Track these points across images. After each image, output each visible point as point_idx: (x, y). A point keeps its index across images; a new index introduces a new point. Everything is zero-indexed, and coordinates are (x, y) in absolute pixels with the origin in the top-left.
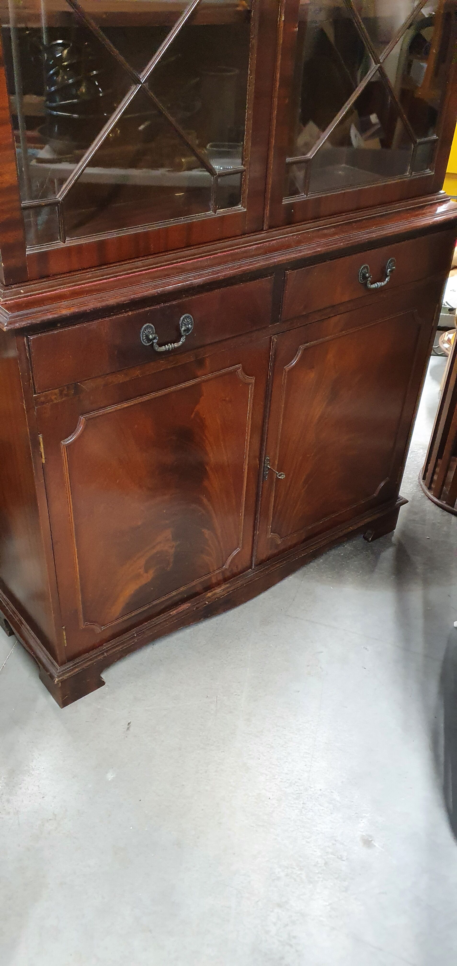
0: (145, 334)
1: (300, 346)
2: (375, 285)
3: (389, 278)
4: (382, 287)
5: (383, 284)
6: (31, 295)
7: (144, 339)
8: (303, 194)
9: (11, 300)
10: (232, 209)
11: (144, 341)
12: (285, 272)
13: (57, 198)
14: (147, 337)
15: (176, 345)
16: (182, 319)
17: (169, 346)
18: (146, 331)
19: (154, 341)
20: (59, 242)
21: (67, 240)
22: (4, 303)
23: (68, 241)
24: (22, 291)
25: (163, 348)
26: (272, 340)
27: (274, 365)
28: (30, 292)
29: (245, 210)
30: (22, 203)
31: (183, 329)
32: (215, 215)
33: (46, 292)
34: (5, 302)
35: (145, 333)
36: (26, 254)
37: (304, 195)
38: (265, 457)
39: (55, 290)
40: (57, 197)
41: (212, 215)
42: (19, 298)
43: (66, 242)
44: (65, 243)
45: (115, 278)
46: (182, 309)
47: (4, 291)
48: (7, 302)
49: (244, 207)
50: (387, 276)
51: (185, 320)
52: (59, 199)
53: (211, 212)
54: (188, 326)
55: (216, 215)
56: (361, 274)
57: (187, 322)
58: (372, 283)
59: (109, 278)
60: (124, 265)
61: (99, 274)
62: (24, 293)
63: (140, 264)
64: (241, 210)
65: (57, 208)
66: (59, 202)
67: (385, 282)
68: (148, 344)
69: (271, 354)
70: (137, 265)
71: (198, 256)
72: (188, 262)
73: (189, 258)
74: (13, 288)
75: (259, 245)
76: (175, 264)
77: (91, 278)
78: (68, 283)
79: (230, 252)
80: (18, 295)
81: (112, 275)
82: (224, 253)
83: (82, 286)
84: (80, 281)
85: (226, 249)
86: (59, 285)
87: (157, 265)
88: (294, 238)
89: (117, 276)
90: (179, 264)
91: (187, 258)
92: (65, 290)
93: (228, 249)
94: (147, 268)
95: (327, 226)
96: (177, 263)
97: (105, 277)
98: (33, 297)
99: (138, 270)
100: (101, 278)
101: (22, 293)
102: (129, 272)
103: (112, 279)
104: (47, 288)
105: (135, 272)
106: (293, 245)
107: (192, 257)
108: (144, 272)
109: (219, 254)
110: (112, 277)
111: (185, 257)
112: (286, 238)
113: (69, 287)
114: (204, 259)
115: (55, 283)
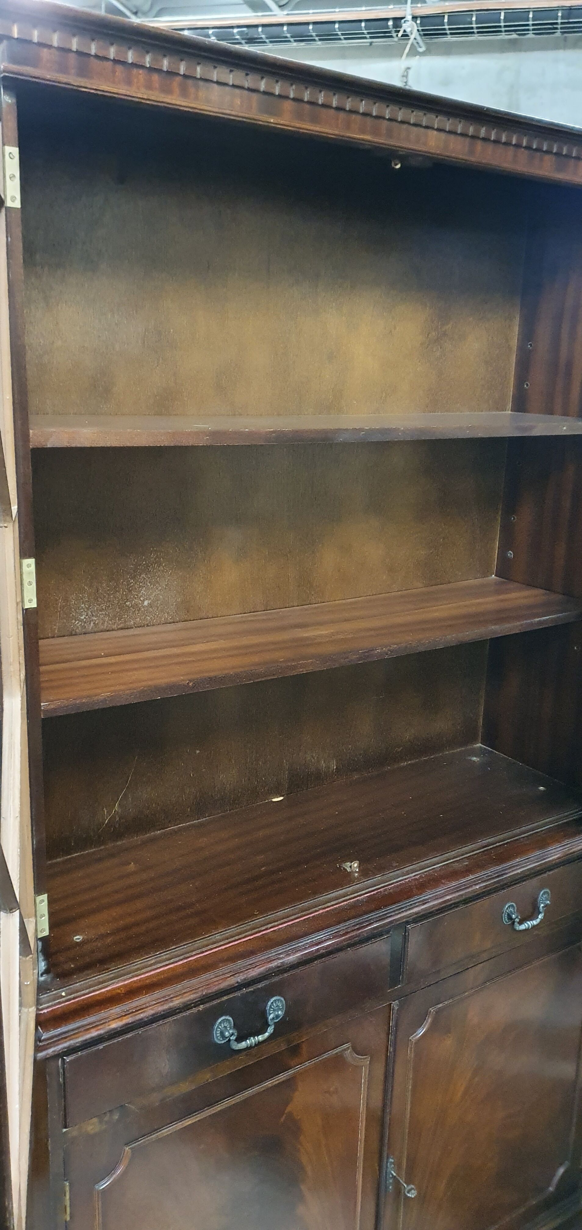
0: (219, 1030)
1: (431, 1009)
2: (525, 926)
3: (543, 915)
4: (534, 927)
5: (535, 922)
6: (74, 998)
7: (218, 1036)
9: (45, 1008)
11: (218, 1039)
12: (406, 927)
14: (222, 1034)
15: (261, 1038)
16: (269, 1003)
17: (252, 1040)
18: (221, 1026)
19: (231, 1038)
24: (63, 994)
25: (243, 1045)
26: (392, 1008)
27: (395, 1038)
28: (74, 993)
31: (271, 1016)
33: (94, 991)
35: (220, 1028)
38: (388, 1158)
42: (59, 1003)
45: (185, 961)
46: (270, 992)
48: (41, 1012)
50: (540, 913)
51: (274, 1005)
54: (277, 1013)
56: (505, 914)
57: (276, 1007)
58: (521, 923)
59: (176, 962)
61: (164, 957)
62: (67, 995)
67: (538, 920)
68: (223, 1042)
69: (391, 1025)
70: (214, 940)
71: (293, 917)
72: (280, 926)
73: (282, 921)
74: (52, 991)
75: (372, 893)
76: (264, 932)
77: (154, 965)
78: (124, 975)
79: (335, 906)
80: (58, 999)
81: (181, 957)
82: (327, 909)
83: (142, 976)
84: (140, 970)
85: (329, 904)
86: (112, 979)
87: (240, 936)
88: (416, 879)
89: (189, 957)
90: (269, 931)
91: (279, 922)
92: (120, 984)
93: (332, 903)
94: (227, 941)
95: (458, 859)
96: (266, 929)
97: (172, 961)
98: (77, 1000)
99: (215, 946)
100: (167, 962)
101: (64, 997)
102: (204, 949)
103: (181, 962)
104: (96, 986)
105: (211, 949)
106: (415, 891)
107: (285, 920)
108: (223, 947)
109: (321, 912)
110: (182, 960)
111: (277, 921)
112: (407, 880)
113: (125, 980)
114: (301, 920)
115: (108, 977)
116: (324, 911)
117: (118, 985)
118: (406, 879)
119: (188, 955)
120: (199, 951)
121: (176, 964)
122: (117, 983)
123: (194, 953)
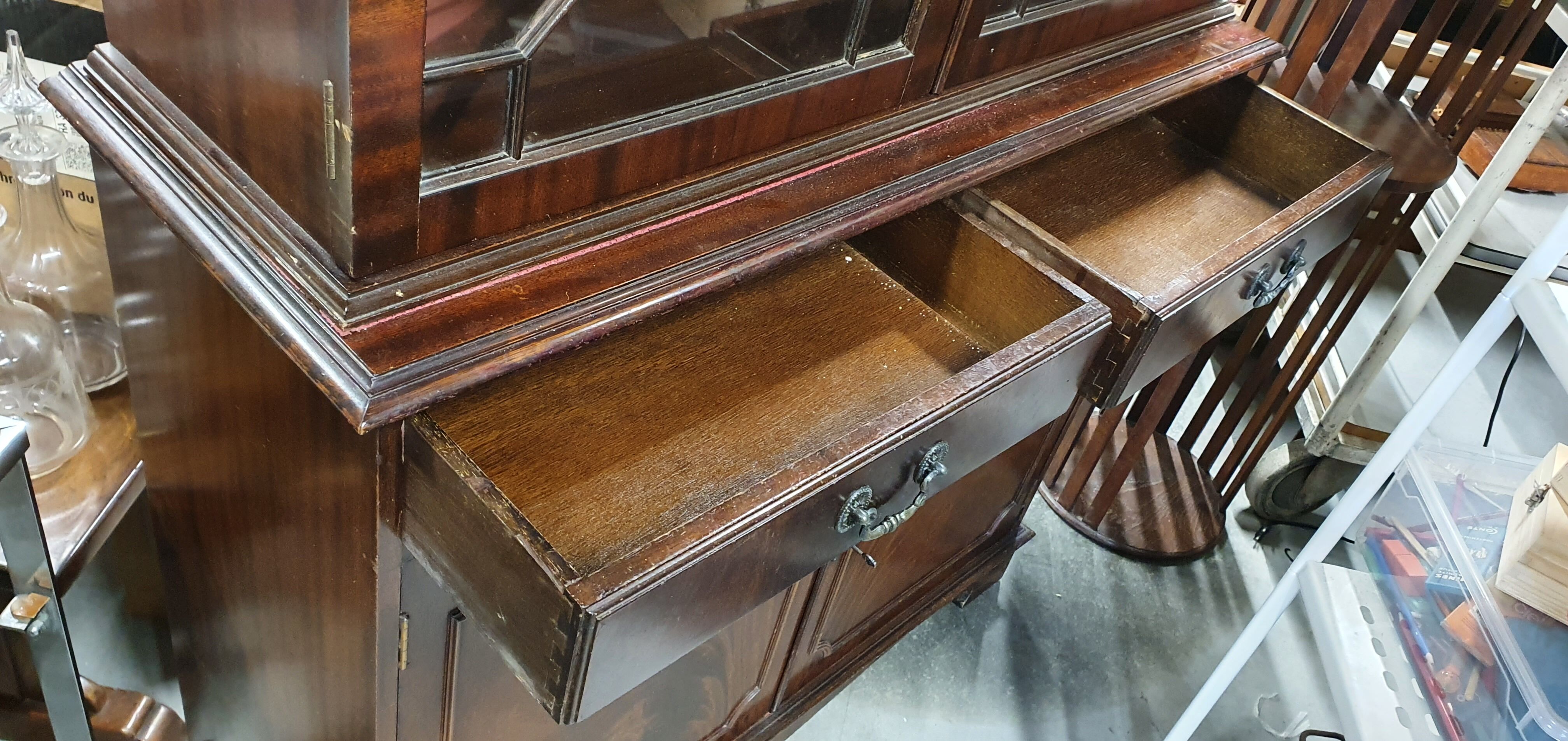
6: (422, 303)
8: (1015, 12)
9: (366, 321)
10: (884, 52)
13: (516, 52)
20: (505, 157)
21: (525, 148)
22: (347, 333)
23: (527, 151)
24: (399, 294)
28: (421, 293)
29: (911, 55)
30: (426, 66)
32: (851, 69)
33: (460, 289)
34: (354, 330)
36: (421, 195)
37: (1016, 15)
39: (485, 281)
40: (517, 47)
41: (846, 69)
42: (392, 312)
43: (522, 155)
44: (519, 158)
45: (630, 236)
47: (349, 296)
48: (358, 329)
49: (907, 47)
52: (522, 52)
53: (843, 62)
55: (854, 68)
59: (614, 237)
60: (649, 201)
61: (592, 227)
62: (408, 295)
63: (685, 193)
64: (901, 54)
65: (511, 73)
66: (522, 61)
71: (806, 165)
72: (786, 181)
73: (789, 171)
74: (376, 287)
75: (923, 130)
76: (760, 190)
77: (574, 241)
78: (519, 258)
79: (869, 150)
80: (389, 304)
81: (623, 229)
82: (857, 154)
83: (553, 262)
84: (548, 250)
85: (861, 145)
86: (495, 266)
87: (722, 195)
88: (985, 111)
89: (635, 229)
90: (767, 188)
91: (784, 173)
92: (511, 277)
93: (866, 144)
94: (699, 202)
95: (1044, 80)
96: (764, 184)
97: (606, 234)
98: (427, 305)
99: (681, 209)
100: (598, 237)
101: (400, 299)
102: (662, 216)
103: (623, 238)
104: (464, 278)
105: (674, 216)
106: (992, 131)
107: (794, 169)
108: (694, 214)
109: (848, 158)
110: (622, 234)
111: (781, 171)
112: (972, 112)
113: (520, 269)
114: (818, 172)
115: (486, 261)
116: (853, 156)
117: (506, 278)
118: (972, 109)
119: (632, 226)
120: (653, 218)
121: (613, 242)
122: (506, 273)
123: (644, 222)
